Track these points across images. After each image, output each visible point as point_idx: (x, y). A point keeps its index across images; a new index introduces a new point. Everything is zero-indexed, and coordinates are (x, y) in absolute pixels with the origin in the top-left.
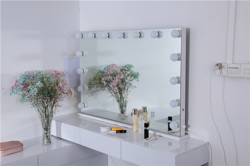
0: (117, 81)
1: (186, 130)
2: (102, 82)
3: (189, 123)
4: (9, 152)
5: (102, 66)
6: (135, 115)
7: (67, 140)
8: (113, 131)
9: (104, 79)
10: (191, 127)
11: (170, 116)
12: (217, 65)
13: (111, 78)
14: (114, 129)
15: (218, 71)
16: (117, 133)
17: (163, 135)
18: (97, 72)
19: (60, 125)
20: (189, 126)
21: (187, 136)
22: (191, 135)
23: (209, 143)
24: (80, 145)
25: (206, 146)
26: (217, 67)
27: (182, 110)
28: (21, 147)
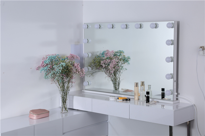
0: (114, 63)
1: (177, 96)
2: (101, 64)
3: (179, 92)
4: (41, 116)
5: (98, 52)
6: (137, 87)
7: (78, 110)
8: (120, 100)
9: (103, 62)
10: (180, 94)
11: (163, 88)
12: (201, 47)
13: (109, 61)
14: (121, 98)
15: (201, 52)
16: (123, 100)
17: (160, 101)
18: (94, 57)
19: (73, 98)
20: (179, 93)
21: (177, 101)
22: (181, 100)
23: (195, 105)
24: (92, 112)
25: (193, 106)
26: (201, 49)
27: (174, 81)
28: (48, 113)
